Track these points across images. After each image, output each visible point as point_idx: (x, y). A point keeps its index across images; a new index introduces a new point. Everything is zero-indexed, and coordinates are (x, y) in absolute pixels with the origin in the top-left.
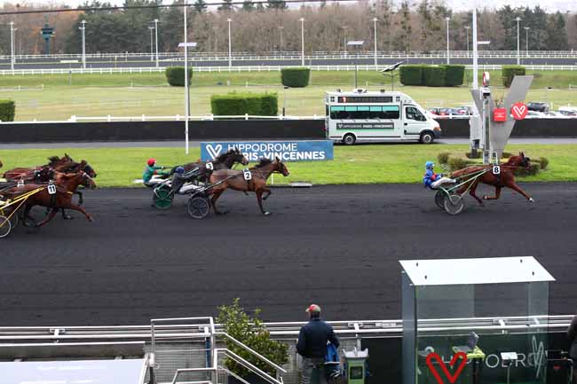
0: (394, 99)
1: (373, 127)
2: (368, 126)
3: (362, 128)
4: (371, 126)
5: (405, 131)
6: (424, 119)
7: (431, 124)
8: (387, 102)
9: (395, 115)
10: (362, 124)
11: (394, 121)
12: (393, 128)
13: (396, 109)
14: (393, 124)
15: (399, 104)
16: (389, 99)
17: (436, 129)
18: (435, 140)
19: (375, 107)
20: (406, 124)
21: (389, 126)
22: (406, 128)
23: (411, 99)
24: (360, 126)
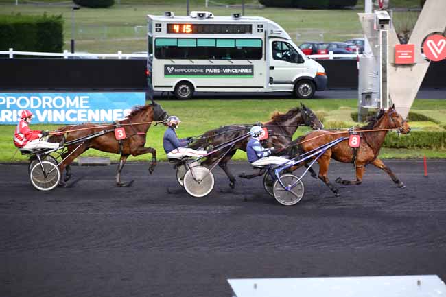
0: (254, 29)
1: (222, 71)
2: (214, 71)
3: (204, 74)
4: (218, 71)
5: (271, 79)
7: (311, 68)
8: (244, 33)
9: (256, 53)
10: (204, 67)
11: (254, 62)
12: (252, 74)
13: (257, 44)
14: (252, 67)
15: (261, 36)
16: (247, 28)
17: (318, 75)
18: (317, 93)
19: (225, 41)
20: (272, 68)
21: (246, 71)
22: (272, 74)
23: (281, 29)
24: (201, 71)
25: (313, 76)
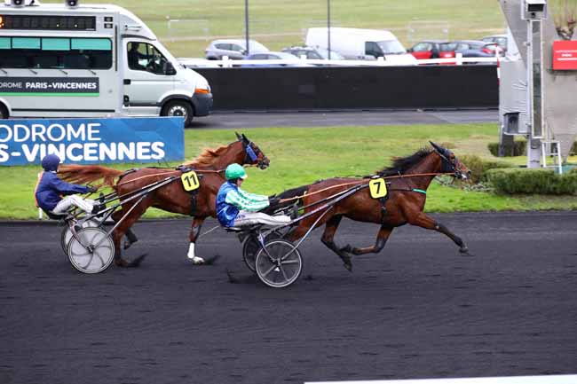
0: (100, 23)
1: (50, 87)
2: (38, 85)
3: (24, 90)
4: (45, 85)
5: (126, 97)
6: (170, 71)
7: (189, 83)
8: (83, 28)
9: (101, 59)
10: (24, 80)
11: (100, 73)
12: (97, 91)
13: (105, 46)
14: (96, 80)
15: (110, 33)
16: (88, 22)
17: (198, 93)
18: (195, 119)
19: (56, 40)
20: (127, 82)
21: (88, 86)
22: (128, 90)
23: (141, 23)
24: (19, 85)
25: (190, 94)
